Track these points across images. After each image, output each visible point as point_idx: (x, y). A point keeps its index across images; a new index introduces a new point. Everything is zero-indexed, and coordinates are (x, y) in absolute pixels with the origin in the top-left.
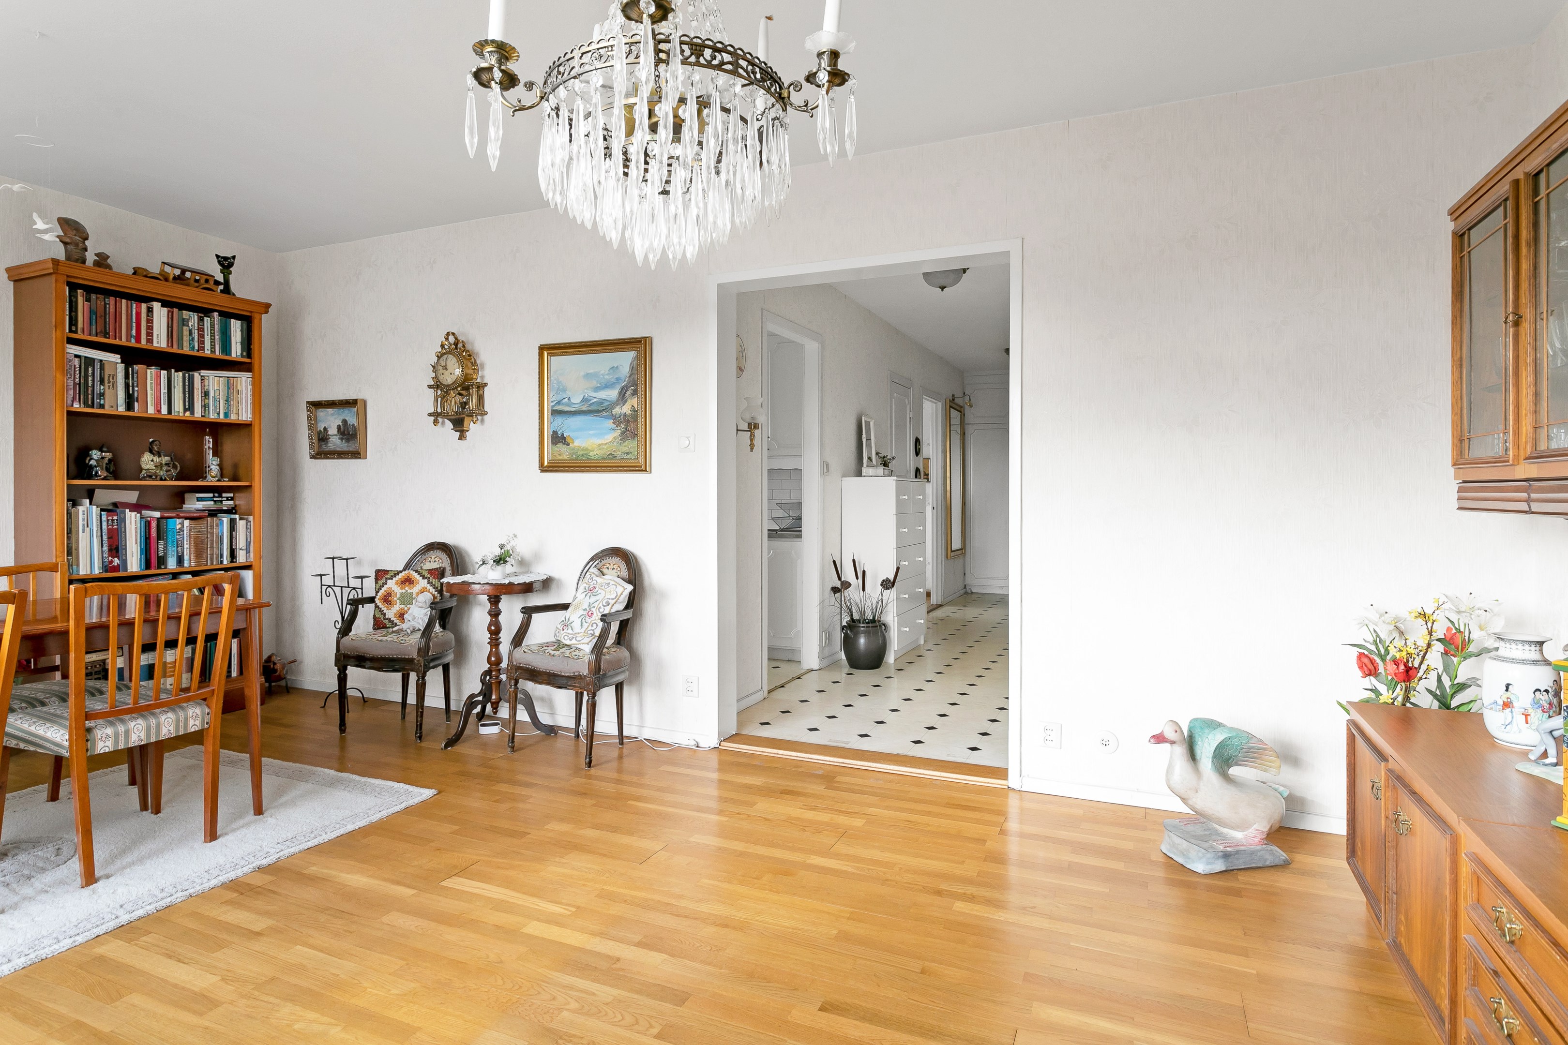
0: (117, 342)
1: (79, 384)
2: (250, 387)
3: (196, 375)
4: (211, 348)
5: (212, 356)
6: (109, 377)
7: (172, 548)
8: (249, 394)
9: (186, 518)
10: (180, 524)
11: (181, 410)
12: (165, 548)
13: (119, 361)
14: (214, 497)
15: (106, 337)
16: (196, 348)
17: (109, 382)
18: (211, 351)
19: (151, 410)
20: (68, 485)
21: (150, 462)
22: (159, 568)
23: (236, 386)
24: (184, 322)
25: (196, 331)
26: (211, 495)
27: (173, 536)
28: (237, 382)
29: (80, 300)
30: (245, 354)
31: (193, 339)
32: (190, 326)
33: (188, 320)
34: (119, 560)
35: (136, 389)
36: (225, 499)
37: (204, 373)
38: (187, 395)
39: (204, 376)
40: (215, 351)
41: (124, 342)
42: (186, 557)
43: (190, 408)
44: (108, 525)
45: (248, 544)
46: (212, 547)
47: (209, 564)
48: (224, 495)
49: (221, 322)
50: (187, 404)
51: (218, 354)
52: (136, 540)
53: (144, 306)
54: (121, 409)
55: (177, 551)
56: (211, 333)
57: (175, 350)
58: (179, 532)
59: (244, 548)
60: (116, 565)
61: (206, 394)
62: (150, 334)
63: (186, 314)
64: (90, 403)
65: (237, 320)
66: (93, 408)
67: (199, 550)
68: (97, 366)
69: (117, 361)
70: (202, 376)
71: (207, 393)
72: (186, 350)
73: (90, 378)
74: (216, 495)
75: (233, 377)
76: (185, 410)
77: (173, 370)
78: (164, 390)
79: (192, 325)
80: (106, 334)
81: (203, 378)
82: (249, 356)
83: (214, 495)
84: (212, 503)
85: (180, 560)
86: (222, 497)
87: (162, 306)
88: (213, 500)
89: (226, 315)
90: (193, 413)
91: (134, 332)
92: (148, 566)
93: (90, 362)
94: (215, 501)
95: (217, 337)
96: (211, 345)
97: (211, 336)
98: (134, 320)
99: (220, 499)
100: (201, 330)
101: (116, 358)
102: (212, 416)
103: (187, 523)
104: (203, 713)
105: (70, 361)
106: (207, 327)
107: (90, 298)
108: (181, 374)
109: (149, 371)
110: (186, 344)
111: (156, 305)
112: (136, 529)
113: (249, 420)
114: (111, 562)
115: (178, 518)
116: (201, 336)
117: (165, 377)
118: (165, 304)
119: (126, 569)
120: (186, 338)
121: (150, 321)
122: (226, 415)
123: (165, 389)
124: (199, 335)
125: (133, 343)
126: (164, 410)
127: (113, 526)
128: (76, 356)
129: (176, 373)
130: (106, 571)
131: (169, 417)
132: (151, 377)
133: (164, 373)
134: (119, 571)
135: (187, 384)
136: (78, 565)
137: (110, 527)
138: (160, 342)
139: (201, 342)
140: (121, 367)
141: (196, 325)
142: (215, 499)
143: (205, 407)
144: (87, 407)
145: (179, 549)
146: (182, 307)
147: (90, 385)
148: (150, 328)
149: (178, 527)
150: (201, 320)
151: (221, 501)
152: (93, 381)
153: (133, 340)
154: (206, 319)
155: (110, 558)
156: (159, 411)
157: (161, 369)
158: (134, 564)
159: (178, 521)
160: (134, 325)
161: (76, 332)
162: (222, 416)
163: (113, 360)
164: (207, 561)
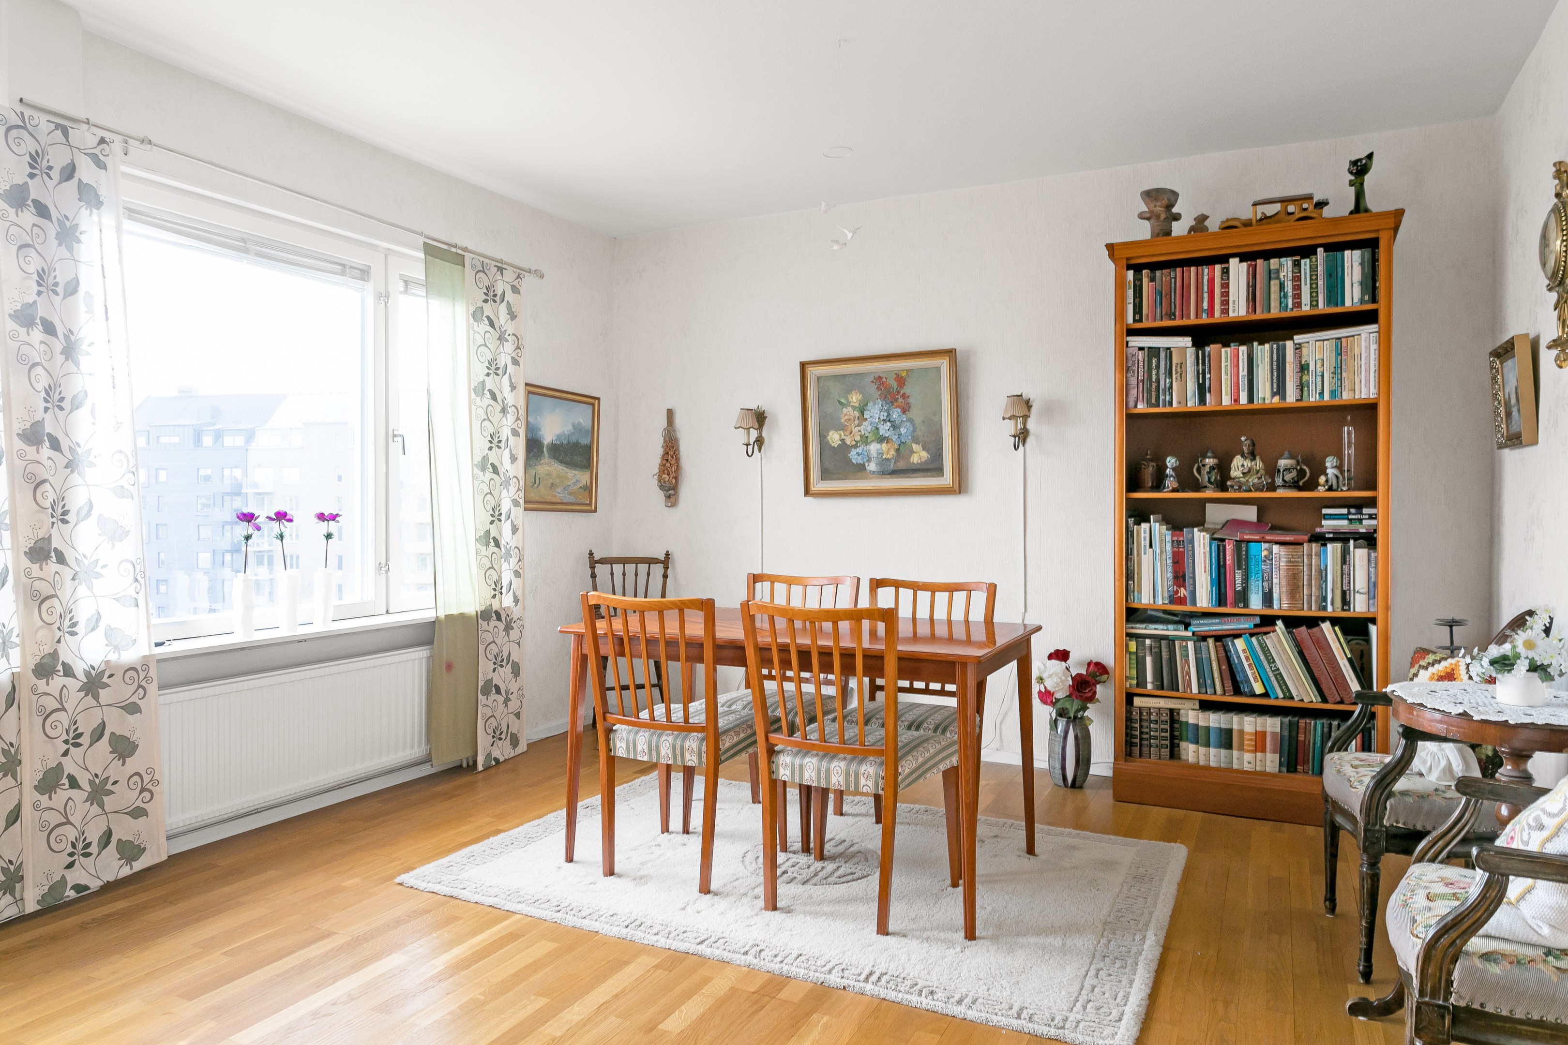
0: (1185, 322)
1: (1143, 381)
2: (1374, 347)
3: (1289, 344)
4: (1311, 302)
5: (1315, 312)
6: (1176, 367)
7: (1255, 581)
8: (1373, 356)
9: (1277, 543)
10: (1266, 549)
11: (1268, 395)
12: (1246, 580)
13: (1190, 344)
14: (1349, 513)
15: (1170, 319)
16: (1290, 305)
17: (1176, 373)
18: (1311, 305)
19: (1226, 401)
20: (1127, 499)
21: (1240, 467)
22: (1236, 605)
23: (1351, 349)
24: (1271, 275)
25: (1290, 283)
26: (1344, 511)
27: (1257, 565)
28: (1353, 343)
29: (1145, 281)
30: (1366, 298)
31: (1285, 296)
32: (1282, 277)
33: (1278, 271)
34: (1186, 590)
35: (1208, 376)
36: (1367, 517)
37: (1298, 338)
38: (1275, 374)
39: (1299, 344)
40: (1317, 305)
41: (1192, 320)
42: (1276, 596)
43: (1280, 390)
44: (1173, 547)
45: (1371, 585)
46: (1310, 585)
47: (1305, 608)
48: (1365, 511)
49: (1327, 261)
50: (1275, 386)
51: (1322, 307)
52: (1205, 568)
53: (1218, 268)
54: (1192, 404)
55: (1263, 586)
56: (1311, 279)
57: (1260, 315)
58: (1265, 561)
59: (1365, 590)
60: (1182, 596)
61: (1303, 368)
62: (1225, 303)
63: (1274, 263)
64: (1153, 401)
65: (1352, 249)
66: (1159, 406)
67: (1294, 588)
68: (1162, 355)
69: (1187, 346)
70: (1296, 344)
71: (1305, 367)
72: (1275, 312)
73: (1154, 372)
74: (1353, 511)
75: (1346, 337)
76: (1274, 394)
77: (1255, 344)
78: (1243, 372)
79: (1284, 276)
80: (1171, 315)
81: (1297, 346)
82: (1374, 300)
83: (1349, 512)
84: (1346, 522)
85: (1268, 599)
86: (1361, 514)
87: (1241, 261)
88: (1348, 519)
89: (1336, 248)
90: (1284, 398)
91: (1205, 305)
92: (1221, 600)
93: (1154, 352)
94: (1351, 520)
95: (1320, 283)
96: (1311, 297)
97: (1311, 284)
98: (1206, 289)
99: (1359, 517)
100: (1297, 279)
101: (1186, 342)
102: (1313, 398)
103: (1276, 548)
104: (877, 775)
105: (1133, 355)
106: (1305, 273)
107: (1155, 277)
108: (1267, 346)
109: (1223, 350)
110: (1274, 304)
111: (1234, 262)
112: (1205, 553)
113: (1371, 397)
114: (1177, 592)
115: (1265, 542)
116: (1297, 288)
117: (1243, 355)
118: (1244, 257)
119: (1194, 602)
120: (1275, 296)
121: (1225, 286)
122: (1333, 393)
123: (1243, 370)
124: (1294, 288)
125: (1205, 319)
126: (1243, 399)
127: (1179, 548)
128: (1141, 349)
129: (1260, 347)
130: (1171, 602)
131: (1251, 407)
132: (1226, 358)
133: (1243, 349)
134: (1185, 604)
135: (1275, 358)
136: (1140, 592)
137: (1175, 549)
138: (1239, 310)
139: (1298, 296)
140: (1191, 352)
141: (1290, 274)
142: (1351, 517)
143: (1302, 387)
144: (1151, 407)
145: (1265, 584)
146: (1267, 255)
147: (1154, 380)
148: (1225, 294)
149: (1265, 553)
150: (1297, 264)
151: (1360, 520)
152: (1158, 374)
153: (1204, 316)
154: (1303, 261)
155: (1175, 587)
156: (1237, 401)
157: (1239, 345)
158: (1204, 599)
159: (1264, 546)
160: (1206, 295)
161: (1141, 320)
162: (1327, 397)
163: (1182, 344)
164: (1303, 604)
